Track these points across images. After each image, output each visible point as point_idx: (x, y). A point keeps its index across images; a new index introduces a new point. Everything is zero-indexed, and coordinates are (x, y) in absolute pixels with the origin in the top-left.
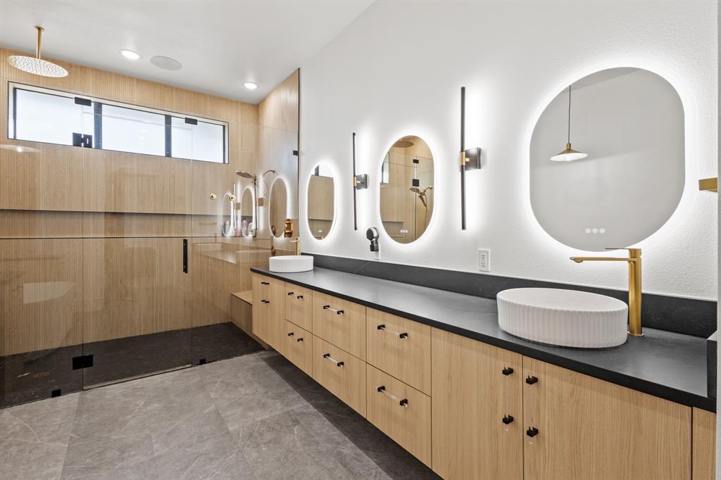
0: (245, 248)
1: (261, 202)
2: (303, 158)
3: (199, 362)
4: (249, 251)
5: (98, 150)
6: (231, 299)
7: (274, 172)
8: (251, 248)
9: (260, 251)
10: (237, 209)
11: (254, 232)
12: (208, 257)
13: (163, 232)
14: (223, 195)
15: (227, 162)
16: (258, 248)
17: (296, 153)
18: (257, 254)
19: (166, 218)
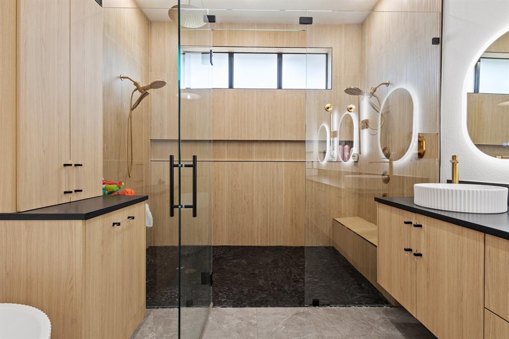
0: (347, 173)
1: (365, 124)
2: (447, 45)
3: (311, 303)
4: (351, 176)
5: (231, 89)
6: (333, 225)
7: (387, 84)
8: (353, 173)
9: (365, 176)
10: (334, 137)
11: (356, 157)
12: (312, 181)
13: (275, 157)
14: (318, 128)
15: (329, 87)
16: (360, 174)
17: (436, 41)
18: (360, 179)
19: (278, 144)
